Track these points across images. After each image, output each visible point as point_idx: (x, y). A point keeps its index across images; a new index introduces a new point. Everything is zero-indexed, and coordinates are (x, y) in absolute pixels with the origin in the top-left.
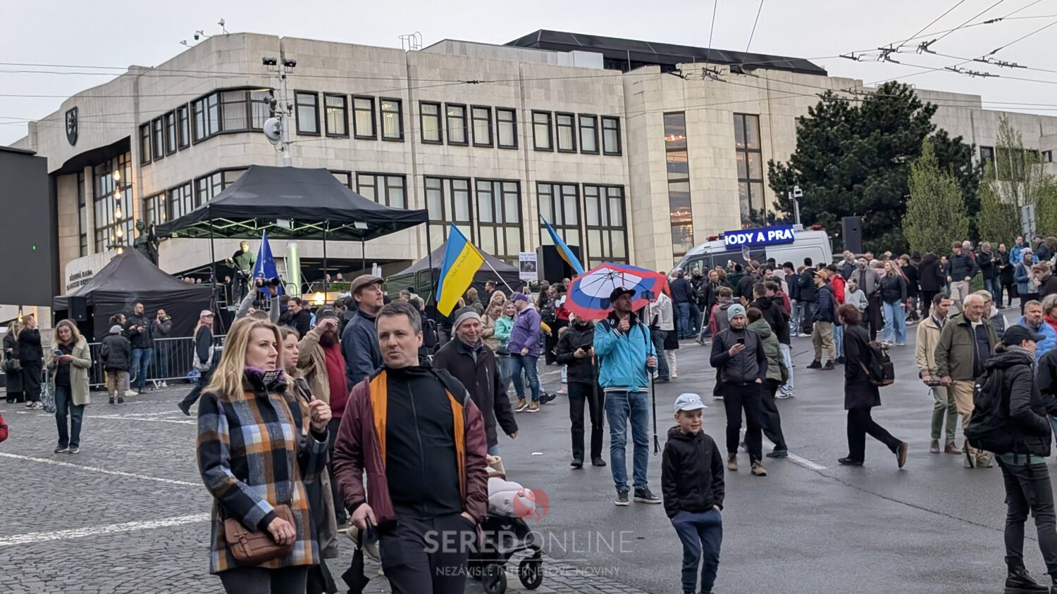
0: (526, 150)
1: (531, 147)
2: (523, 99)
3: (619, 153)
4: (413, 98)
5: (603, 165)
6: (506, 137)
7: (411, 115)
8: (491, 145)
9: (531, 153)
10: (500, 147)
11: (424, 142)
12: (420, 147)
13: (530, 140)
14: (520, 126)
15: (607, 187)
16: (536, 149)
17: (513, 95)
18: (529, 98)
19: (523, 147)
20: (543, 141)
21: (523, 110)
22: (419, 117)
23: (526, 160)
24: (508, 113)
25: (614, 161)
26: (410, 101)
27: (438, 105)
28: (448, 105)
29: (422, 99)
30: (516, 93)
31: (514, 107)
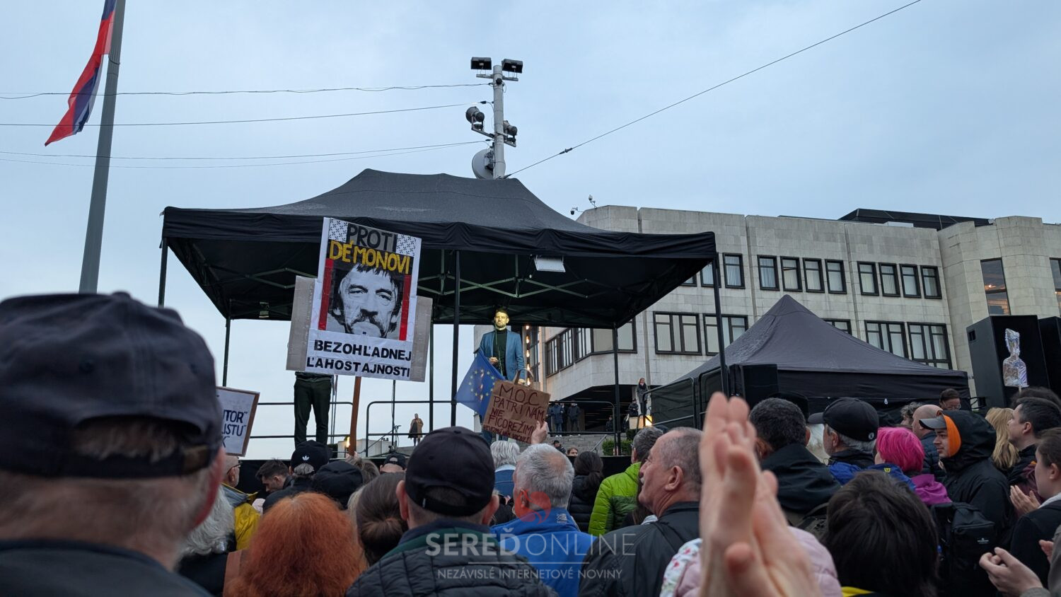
0: (854, 295)
1: (858, 292)
2: (849, 253)
3: (939, 297)
4: (752, 253)
5: (924, 307)
6: (835, 283)
7: (751, 267)
8: (822, 291)
9: (859, 298)
10: (830, 292)
11: (762, 288)
12: (759, 293)
13: (857, 286)
14: (847, 275)
15: (930, 325)
16: (863, 294)
17: (840, 249)
18: (855, 252)
19: (851, 292)
20: (868, 287)
21: (850, 262)
22: (757, 268)
23: (855, 304)
24: (836, 264)
25: (935, 303)
26: (750, 256)
27: (774, 258)
28: (783, 258)
29: (760, 254)
30: (843, 248)
31: (841, 259)
